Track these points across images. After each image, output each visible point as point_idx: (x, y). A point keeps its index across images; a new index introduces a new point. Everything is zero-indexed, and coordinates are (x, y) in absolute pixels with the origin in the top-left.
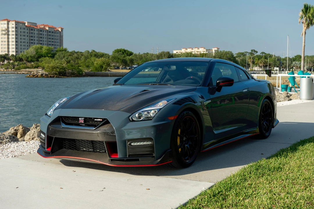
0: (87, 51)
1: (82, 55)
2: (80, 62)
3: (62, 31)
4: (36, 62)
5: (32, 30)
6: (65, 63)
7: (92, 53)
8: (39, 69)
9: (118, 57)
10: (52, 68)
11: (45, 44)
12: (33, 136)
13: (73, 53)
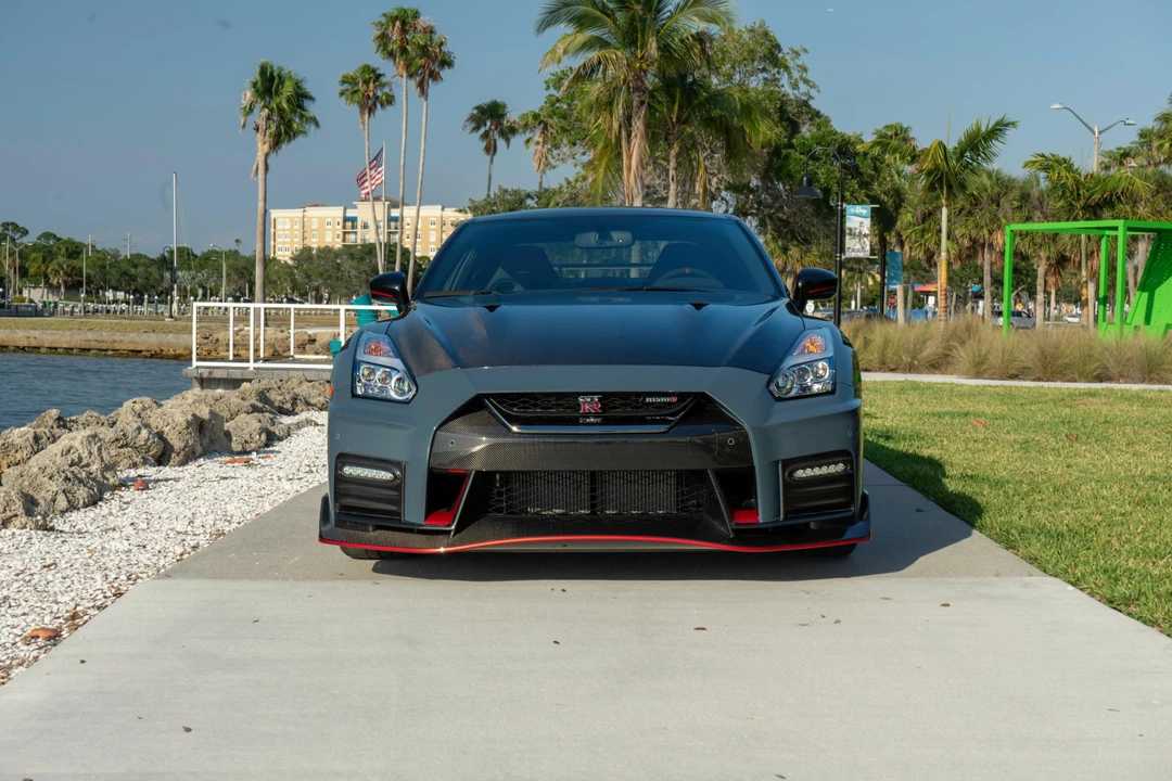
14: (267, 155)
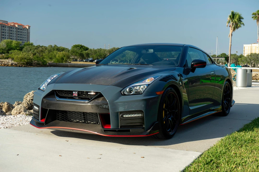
0: (50, 45)
1: (46, 49)
2: (44, 54)
3: (29, 28)
4: (6, 54)
5: (3, 27)
6: (32, 55)
7: (54, 47)
8: (9, 60)
9: (77, 51)
10: (21, 59)
11: (14, 39)
12: (19, 110)
13: (38, 47)
14: (232, 32)
